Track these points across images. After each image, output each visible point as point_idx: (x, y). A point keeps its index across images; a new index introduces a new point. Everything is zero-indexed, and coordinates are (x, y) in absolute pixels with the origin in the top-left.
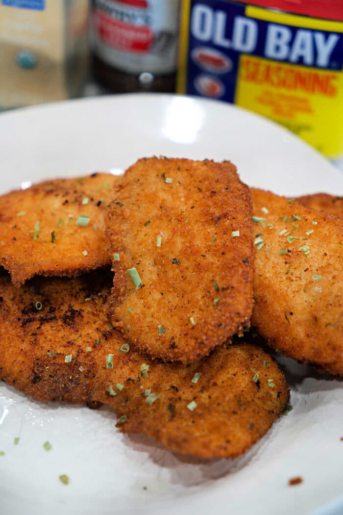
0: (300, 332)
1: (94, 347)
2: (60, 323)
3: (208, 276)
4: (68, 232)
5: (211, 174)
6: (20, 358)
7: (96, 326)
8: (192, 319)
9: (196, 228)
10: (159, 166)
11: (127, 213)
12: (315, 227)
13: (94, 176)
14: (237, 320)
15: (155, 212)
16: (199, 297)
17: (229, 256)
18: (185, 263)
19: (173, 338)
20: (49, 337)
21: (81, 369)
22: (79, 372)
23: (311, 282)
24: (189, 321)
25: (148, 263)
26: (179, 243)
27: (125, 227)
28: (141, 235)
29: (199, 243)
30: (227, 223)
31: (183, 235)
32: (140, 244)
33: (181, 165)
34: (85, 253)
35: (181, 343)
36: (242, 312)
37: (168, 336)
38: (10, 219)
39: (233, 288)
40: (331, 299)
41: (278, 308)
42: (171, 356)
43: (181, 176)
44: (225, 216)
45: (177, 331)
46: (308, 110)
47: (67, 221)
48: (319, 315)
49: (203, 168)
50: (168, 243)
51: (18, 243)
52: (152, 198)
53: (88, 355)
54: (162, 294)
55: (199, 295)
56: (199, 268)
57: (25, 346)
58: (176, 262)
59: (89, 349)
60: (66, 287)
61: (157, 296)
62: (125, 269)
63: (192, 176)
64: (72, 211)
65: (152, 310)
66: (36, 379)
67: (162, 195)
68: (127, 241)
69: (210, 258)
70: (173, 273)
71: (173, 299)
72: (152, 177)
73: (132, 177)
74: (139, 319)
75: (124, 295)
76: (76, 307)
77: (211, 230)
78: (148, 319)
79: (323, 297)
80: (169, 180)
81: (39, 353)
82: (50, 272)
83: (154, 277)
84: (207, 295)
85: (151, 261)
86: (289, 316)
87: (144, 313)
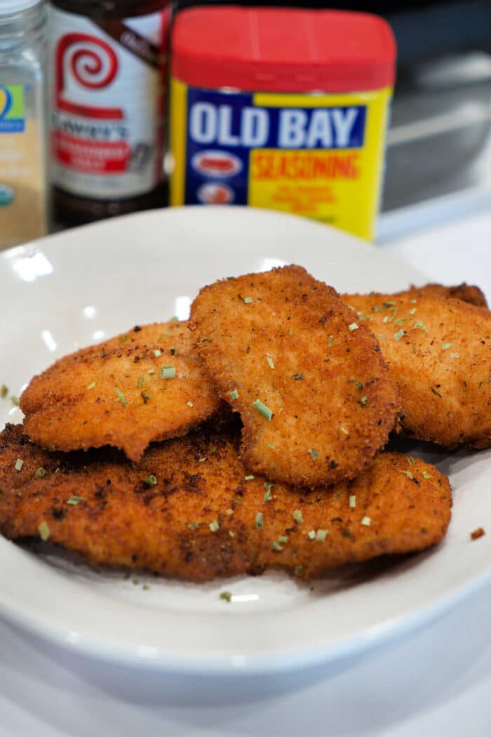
0: (453, 402)
1: (233, 508)
2: (182, 492)
3: (340, 380)
4: (155, 388)
5: (290, 280)
6: (163, 538)
7: (223, 487)
8: (343, 429)
9: (304, 336)
10: (230, 288)
11: (223, 347)
12: (416, 305)
13: (137, 329)
14: (393, 411)
15: (249, 336)
16: (339, 405)
17: (357, 351)
18: (308, 376)
19: (328, 458)
20: (181, 509)
21: (232, 534)
22: (230, 538)
23: (443, 351)
24: (339, 432)
25: (266, 388)
26: (292, 357)
27: (225, 362)
28: (248, 363)
29: (314, 349)
30: (336, 320)
31: (293, 347)
32: (251, 373)
33: (251, 281)
34: (190, 404)
35: (340, 460)
36: (394, 402)
37: (321, 457)
38: (82, 396)
39: (377, 379)
40: (470, 360)
41: (422, 386)
42: (334, 477)
43: (258, 292)
44: (331, 314)
45: (329, 449)
46: (329, 198)
47: (147, 378)
48: (466, 379)
49: (278, 277)
50: (281, 361)
51: (114, 415)
52: (239, 324)
53: (232, 518)
54: (296, 417)
55: (337, 402)
56: (327, 374)
57: (160, 524)
58: (298, 378)
59: (230, 512)
60: (170, 454)
61: (291, 421)
62: (247, 405)
63: (270, 288)
64: (147, 367)
65: (293, 437)
66: (188, 556)
67: (249, 317)
68: (235, 374)
69: (335, 362)
70: (298, 391)
71: (310, 418)
72: (227, 302)
73: (204, 309)
74: (282, 452)
75: (256, 431)
76: (193, 472)
77: (320, 333)
78: (291, 449)
79: (462, 361)
80: (247, 300)
81: (178, 529)
82: (165, 434)
83: (279, 402)
84: (347, 398)
85: (269, 388)
86: (437, 390)
87: (285, 445)
